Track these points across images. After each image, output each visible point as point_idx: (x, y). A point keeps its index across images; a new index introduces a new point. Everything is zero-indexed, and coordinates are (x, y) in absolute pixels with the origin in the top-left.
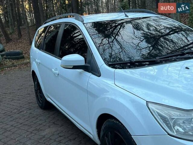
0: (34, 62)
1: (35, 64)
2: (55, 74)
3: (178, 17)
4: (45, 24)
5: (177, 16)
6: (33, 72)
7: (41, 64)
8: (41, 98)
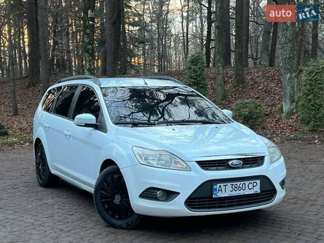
0: (40, 128)
1: (43, 130)
2: (66, 135)
3: (295, 86)
4: (59, 83)
5: (294, 84)
6: (38, 141)
7: (51, 128)
8: (44, 172)
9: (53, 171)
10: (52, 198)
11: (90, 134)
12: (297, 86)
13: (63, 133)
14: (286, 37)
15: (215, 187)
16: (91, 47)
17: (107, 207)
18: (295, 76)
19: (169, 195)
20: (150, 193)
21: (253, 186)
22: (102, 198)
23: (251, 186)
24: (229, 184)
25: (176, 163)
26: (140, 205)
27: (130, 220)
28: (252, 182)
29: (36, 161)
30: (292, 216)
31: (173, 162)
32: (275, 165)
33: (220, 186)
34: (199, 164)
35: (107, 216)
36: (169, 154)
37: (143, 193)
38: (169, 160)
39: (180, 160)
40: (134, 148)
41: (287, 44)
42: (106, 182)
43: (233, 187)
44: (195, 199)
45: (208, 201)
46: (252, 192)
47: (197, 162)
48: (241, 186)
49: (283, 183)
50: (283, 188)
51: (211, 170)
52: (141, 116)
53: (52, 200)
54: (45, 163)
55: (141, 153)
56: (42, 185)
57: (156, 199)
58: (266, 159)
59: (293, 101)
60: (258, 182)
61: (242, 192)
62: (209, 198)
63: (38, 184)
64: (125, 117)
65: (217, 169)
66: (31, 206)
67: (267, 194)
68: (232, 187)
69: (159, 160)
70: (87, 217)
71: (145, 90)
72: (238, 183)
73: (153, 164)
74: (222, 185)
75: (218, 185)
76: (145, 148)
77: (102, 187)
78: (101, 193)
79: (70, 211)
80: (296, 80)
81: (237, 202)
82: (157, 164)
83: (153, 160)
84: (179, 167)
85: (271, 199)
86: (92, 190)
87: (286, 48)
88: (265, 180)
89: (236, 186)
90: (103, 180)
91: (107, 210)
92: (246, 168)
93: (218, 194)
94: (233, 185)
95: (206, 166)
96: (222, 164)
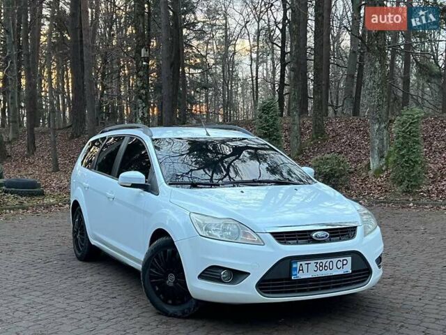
0: (79, 188)
1: (81, 191)
2: (109, 198)
4: (102, 132)
5: (383, 137)
6: (76, 204)
7: (91, 189)
8: (83, 242)
9: (93, 242)
10: (91, 275)
11: (138, 196)
12: (387, 139)
13: (105, 195)
14: (374, 81)
15: (294, 266)
16: (144, 92)
17: (157, 289)
18: (385, 127)
19: (236, 276)
20: (211, 274)
21: (343, 265)
22: (151, 278)
23: (340, 265)
24: (312, 262)
25: (245, 234)
26: (200, 288)
27: (186, 306)
28: (341, 259)
29: (73, 228)
30: (391, 302)
31: (241, 233)
32: (370, 237)
33: (301, 265)
34: (274, 237)
35: (157, 300)
36: (236, 223)
37: (203, 272)
38: (237, 230)
39: (249, 231)
40: (192, 215)
41: (375, 89)
42: (157, 257)
43: (318, 265)
44: (269, 281)
45: (286, 284)
46: (341, 272)
47: (272, 233)
48: (327, 264)
49: (379, 260)
50: (379, 267)
51: (290, 244)
52: (202, 175)
53: (90, 278)
54: (83, 231)
55: (201, 222)
56: (80, 259)
57: (219, 280)
58: (359, 230)
59: (382, 157)
60: (349, 259)
61: (328, 273)
62: (286, 279)
63: (75, 257)
64: (182, 176)
65: (297, 243)
66: (64, 286)
67: (360, 275)
68: (316, 266)
69: (224, 230)
70: (132, 300)
71: (207, 142)
72: (324, 261)
73: (216, 236)
74: (303, 263)
75: (299, 263)
76: (206, 216)
77: (152, 264)
78: (151, 272)
79: (113, 293)
80: (385, 132)
81: (322, 284)
82: (221, 236)
83: (216, 230)
84: (249, 240)
85: (365, 281)
86: (139, 267)
87: (373, 94)
88: (357, 256)
89: (321, 264)
90: (153, 255)
91: (158, 293)
92: (333, 241)
93: (298, 275)
94: (317, 263)
95: (283, 240)
96: (304, 236)
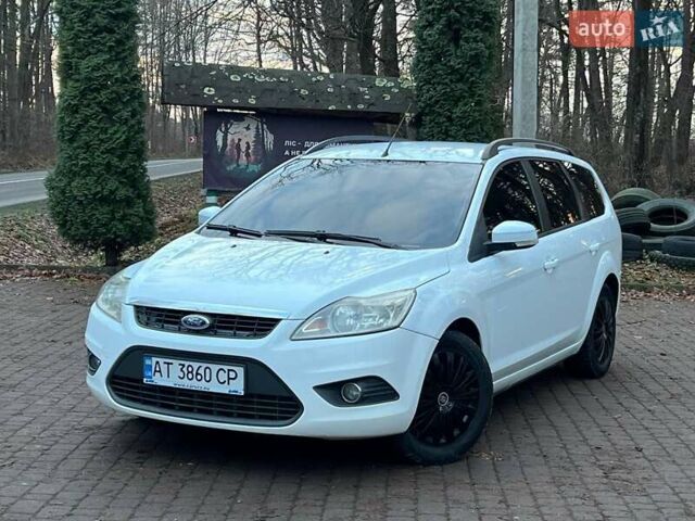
15: (148, 362)
21: (229, 379)
23: (223, 377)
24: (176, 363)
28: (226, 368)
33: (157, 362)
43: (185, 370)
44: (122, 378)
46: (224, 390)
48: (201, 371)
60: (240, 371)
61: (201, 386)
68: (182, 370)
72: (196, 365)
74: (161, 361)
75: (154, 360)
89: (190, 369)
94: (184, 366)
